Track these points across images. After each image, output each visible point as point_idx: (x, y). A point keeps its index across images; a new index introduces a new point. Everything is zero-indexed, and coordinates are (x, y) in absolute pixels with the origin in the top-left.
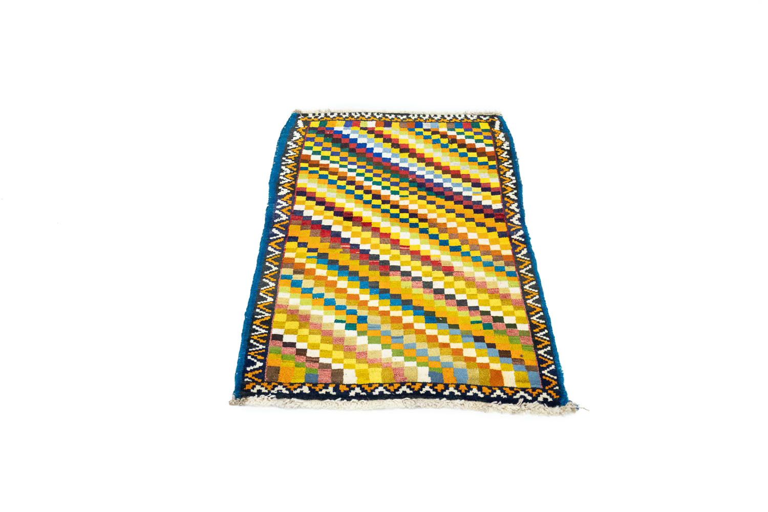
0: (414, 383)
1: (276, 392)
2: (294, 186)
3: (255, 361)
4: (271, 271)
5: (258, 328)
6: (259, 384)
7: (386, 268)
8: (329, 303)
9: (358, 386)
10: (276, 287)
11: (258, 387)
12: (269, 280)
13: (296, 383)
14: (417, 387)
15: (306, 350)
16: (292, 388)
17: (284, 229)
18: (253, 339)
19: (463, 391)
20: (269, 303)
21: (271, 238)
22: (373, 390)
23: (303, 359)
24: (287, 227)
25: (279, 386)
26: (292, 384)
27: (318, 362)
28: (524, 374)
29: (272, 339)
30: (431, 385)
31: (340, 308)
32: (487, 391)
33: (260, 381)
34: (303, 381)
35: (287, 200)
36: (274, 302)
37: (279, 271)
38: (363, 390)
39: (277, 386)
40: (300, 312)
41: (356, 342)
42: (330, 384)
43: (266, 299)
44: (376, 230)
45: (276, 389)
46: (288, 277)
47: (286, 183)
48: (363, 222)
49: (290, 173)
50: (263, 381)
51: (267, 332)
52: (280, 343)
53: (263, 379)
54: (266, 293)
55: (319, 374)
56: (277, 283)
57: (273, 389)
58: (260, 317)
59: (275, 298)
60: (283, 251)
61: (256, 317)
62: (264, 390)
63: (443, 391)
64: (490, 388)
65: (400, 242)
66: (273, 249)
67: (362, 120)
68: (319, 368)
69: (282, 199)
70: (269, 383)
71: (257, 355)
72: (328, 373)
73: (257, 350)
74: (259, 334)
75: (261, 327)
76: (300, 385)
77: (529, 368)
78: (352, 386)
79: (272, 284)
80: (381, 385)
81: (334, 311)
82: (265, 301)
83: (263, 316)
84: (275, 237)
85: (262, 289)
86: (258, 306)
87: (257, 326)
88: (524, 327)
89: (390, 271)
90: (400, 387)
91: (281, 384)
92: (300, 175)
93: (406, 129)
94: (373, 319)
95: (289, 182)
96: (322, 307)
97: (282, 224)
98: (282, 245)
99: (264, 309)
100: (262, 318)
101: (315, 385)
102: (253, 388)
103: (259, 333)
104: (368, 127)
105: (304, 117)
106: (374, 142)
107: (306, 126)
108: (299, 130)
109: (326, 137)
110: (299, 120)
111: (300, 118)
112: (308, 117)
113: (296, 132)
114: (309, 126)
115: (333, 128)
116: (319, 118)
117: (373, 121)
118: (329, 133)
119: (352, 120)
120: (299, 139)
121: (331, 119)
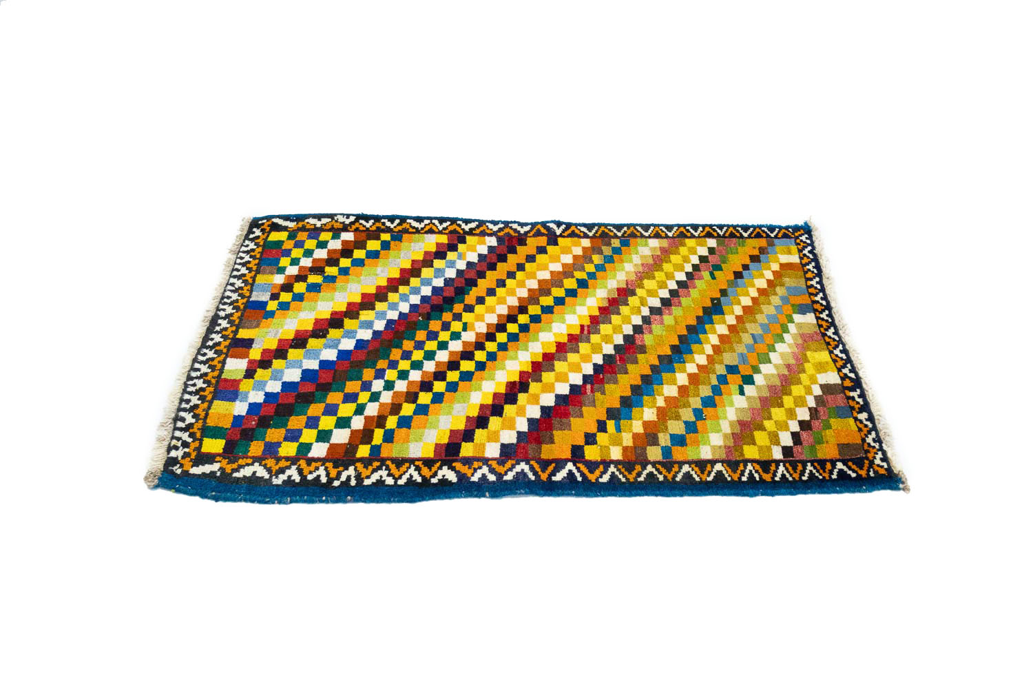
0: (820, 326)
1: (878, 444)
2: (428, 463)
3: (836, 471)
4: (656, 473)
5: (779, 475)
6: (872, 463)
7: (630, 348)
8: (709, 402)
9: (839, 370)
10: (690, 463)
11: (877, 461)
12: (677, 473)
13: (858, 427)
14: (824, 324)
15: (799, 421)
16: (865, 430)
17: (553, 465)
18: (800, 478)
19: (817, 291)
20: (728, 468)
21: (580, 479)
22: (842, 359)
23: (815, 424)
24: (545, 464)
25: (867, 441)
26: (860, 430)
27: (816, 409)
28: (778, 248)
29: (793, 457)
30: (817, 313)
31: (717, 391)
32: (809, 275)
33: (866, 462)
34: (851, 421)
35: (469, 468)
36: (723, 462)
37: (654, 464)
38: (844, 366)
39: (869, 444)
40: (736, 431)
41: (773, 375)
42: (845, 395)
43: (719, 473)
44: (548, 357)
45: (873, 444)
46: (667, 452)
47: (419, 473)
48: (530, 371)
49: (388, 468)
50: (867, 458)
51: (781, 464)
52: (797, 449)
53: (862, 459)
54: (706, 472)
55: (834, 406)
56: (681, 464)
57: (874, 447)
58: (756, 476)
59: (713, 462)
60: (606, 463)
61: (758, 479)
62: (880, 455)
63: (821, 305)
64: (806, 273)
65: (573, 333)
66: (604, 476)
67: (219, 376)
68: (825, 406)
69: (469, 475)
70: (867, 452)
71: (826, 470)
72: (830, 398)
73: (818, 471)
74: (788, 472)
75: (775, 472)
76: (858, 422)
77: (772, 244)
78: (842, 375)
79: (686, 468)
80: (831, 352)
81: (724, 397)
82: (724, 472)
83: (753, 472)
84: (578, 475)
85: (697, 479)
86: (736, 479)
87: (774, 475)
88: (712, 243)
89: (635, 344)
90: (830, 337)
91: (864, 440)
92: (394, 455)
93: (264, 320)
94: (729, 358)
95: (418, 469)
96: (719, 409)
97: (538, 469)
98: (592, 466)
99: (739, 472)
100: (757, 471)
101: (852, 408)
102: (882, 467)
103: (785, 472)
104: (245, 368)
105: (178, 465)
106: (301, 361)
107: (218, 459)
108: (228, 471)
109: (268, 426)
110: (186, 473)
111: (179, 471)
112: (179, 459)
113: (236, 475)
114: (219, 455)
115: (235, 417)
116: (190, 440)
117: (223, 363)
118: (254, 423)
119: (214, 390)
120: (265, 466)
121: (201, 421)
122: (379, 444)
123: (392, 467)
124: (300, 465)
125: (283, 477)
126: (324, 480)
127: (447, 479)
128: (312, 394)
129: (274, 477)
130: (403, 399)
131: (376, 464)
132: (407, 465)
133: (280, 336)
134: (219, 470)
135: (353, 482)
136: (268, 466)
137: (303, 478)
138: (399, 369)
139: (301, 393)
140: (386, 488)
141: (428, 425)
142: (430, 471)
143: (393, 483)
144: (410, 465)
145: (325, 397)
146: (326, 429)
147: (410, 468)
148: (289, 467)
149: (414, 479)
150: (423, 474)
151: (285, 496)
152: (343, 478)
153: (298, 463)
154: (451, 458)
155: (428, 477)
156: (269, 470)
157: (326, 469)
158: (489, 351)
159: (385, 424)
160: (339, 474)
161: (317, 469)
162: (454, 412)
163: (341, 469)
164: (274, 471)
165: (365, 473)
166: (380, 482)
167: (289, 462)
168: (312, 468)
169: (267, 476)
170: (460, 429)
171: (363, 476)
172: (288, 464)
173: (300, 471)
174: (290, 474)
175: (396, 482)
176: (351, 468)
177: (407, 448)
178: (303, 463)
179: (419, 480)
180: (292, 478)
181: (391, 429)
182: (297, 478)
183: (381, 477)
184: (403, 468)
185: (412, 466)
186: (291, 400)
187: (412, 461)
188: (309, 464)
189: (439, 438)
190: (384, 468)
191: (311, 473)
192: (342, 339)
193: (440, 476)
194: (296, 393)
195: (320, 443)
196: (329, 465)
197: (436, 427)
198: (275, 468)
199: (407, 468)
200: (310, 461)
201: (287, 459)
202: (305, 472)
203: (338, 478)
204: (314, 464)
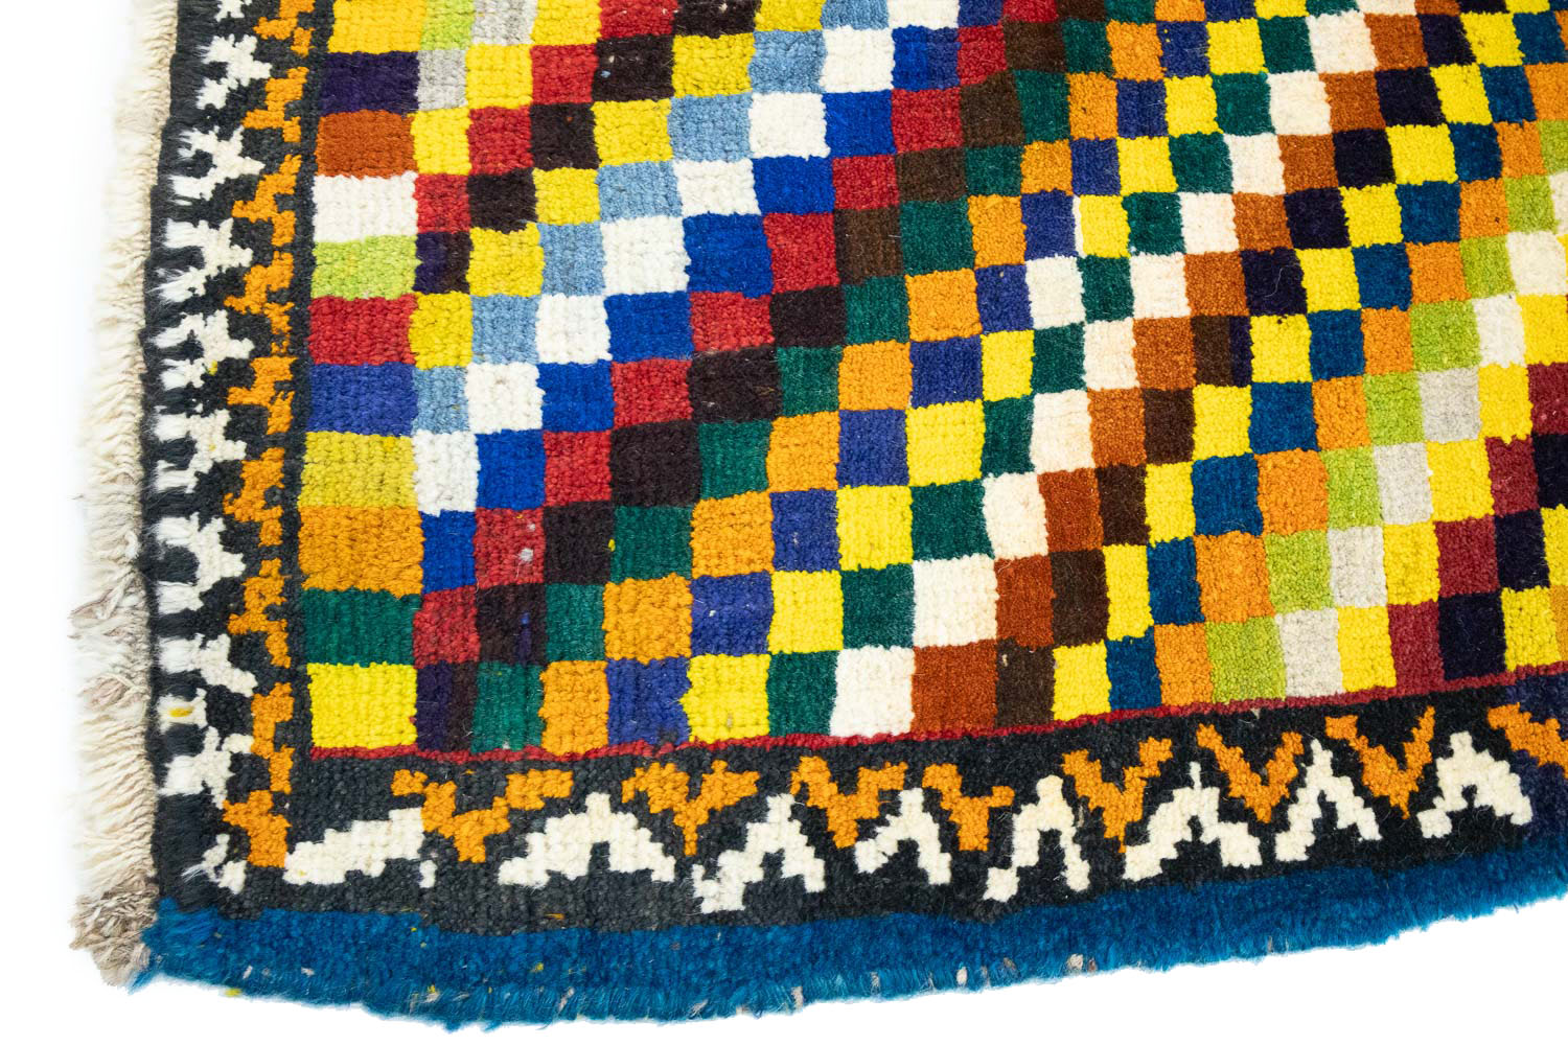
2: (1383, 718)
47: (1360, 790)
49: (1214, 776)
67: (299, 288)
92: (1227, 689)
95: (1346, 764)
104: (412, 231)
105: (223, 839)
106: (665, 168)
107: (405, 782)
108: (472, 850)
109: (599, 571)
110: (266, 880)
111: (234, 878)
112: (220, 800)
113: (512, 872)
114: (398, 758)
115: (428, 523)
116: (242, 682)
117: (301, 203)
118: (527, 555)
119: (293, 368)
120: (638, 805)
121: (271, 566)
122: (1138, 632)
123: (1231, 759)
124: (803, 793)
125: (739, 870)
126: (937, 867)
127: (1489, 811)
128: (761, 366)
129: (698, 871)
130: (1185, 359)
131: (1155, 751)
132: (1292, 741)
133: (533, 33)
134: (424, 852)
135: (1077, 874)
136: (655, 809)
137: (838, 861)
138: (1126, 191)
139: (708, 360)
140: (1233, 890)
141: (1337, 509)
142: (1402, 764)
143: (1257, 860)
144: (1306, 742)
145: (828, 369)
146: (879, 565)
147: (1306, 758)
148: (754, 809)
149: (1342, 824)
150: (1377, 791)
151: (778, 979)
152: (1026, 852)
153: (796, 778)
154: (1475, 683)
155: (1400, 800)
156: (664, 830)
157: (932, 803)
158: (1490, 64)
159: (1142, 513)
160: (1000, 827)
161: (890, 804)
162: (1430, 418)
163: (1002, 796)
164: (691, 836)
165: (1119, 806)
166: (1196, 857)
167: (753, 776)
168: (865, 804)
169: (664, 870)
170: (1479, 514)
171: (1114, 828)
172: (751, 790)
173: (814, 826)
174: (773, 850)
175: (1267, 850)
176: (1049, 787)
177: (1273, 649)
178: (812, 771)
179: (1370, 830)
180: (788, 870)
181: (1175, 542)
182: (807, 868)
183: (1195, 824)
184: (1281, 766)
185: (1316, 745)
186: (673, 404)
187: (1308, 717)
188: (846, 782)
189: (1399, 573)
190: (1195, 770)
191: (866, 829)
192: (827, 34)
193: (1451, 800)
194: (686, 359)
195: (867, 649)
196: (944, 777)
197: (1368, 514)
198: (691, 818)
199: (1297, 759)
200: (849, 760)
201: (738, 755)
202: (841, 826)
203: (999, 850)
204: (872, 780)
